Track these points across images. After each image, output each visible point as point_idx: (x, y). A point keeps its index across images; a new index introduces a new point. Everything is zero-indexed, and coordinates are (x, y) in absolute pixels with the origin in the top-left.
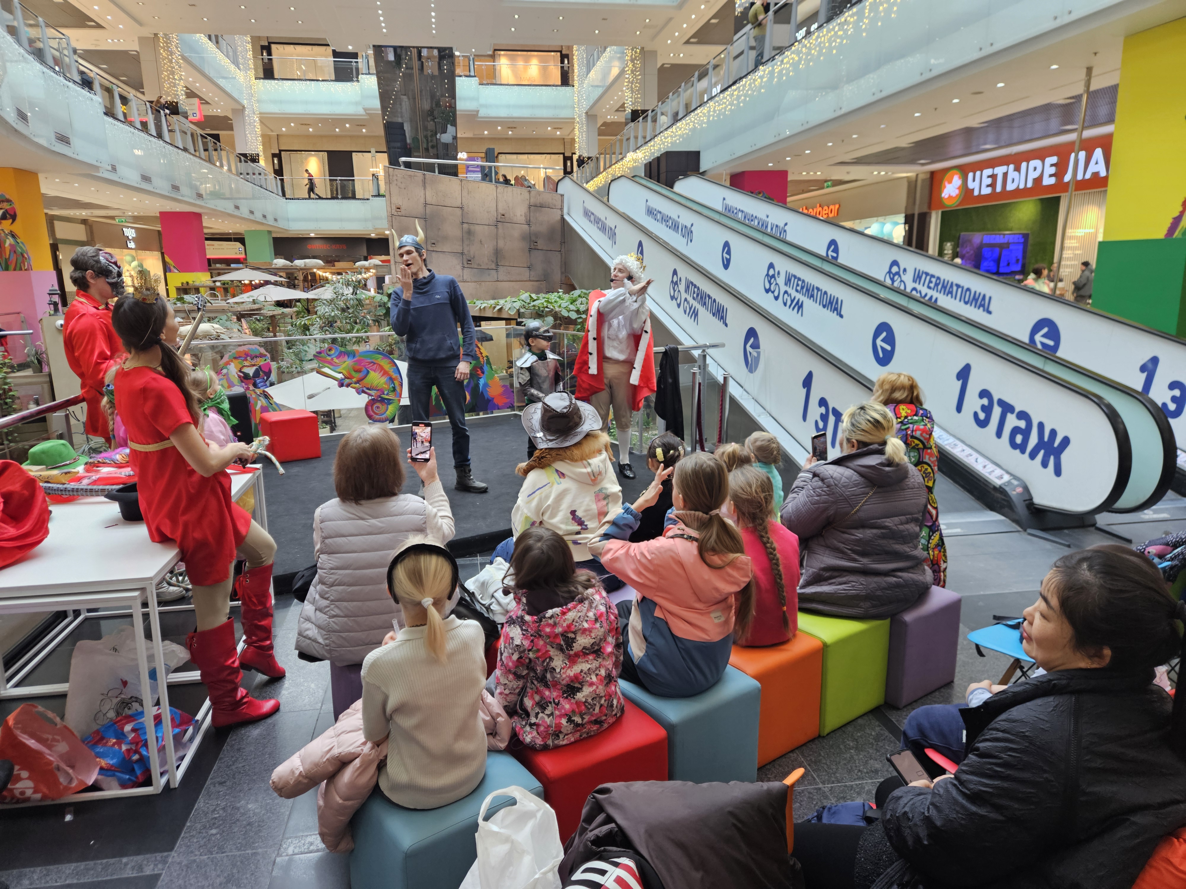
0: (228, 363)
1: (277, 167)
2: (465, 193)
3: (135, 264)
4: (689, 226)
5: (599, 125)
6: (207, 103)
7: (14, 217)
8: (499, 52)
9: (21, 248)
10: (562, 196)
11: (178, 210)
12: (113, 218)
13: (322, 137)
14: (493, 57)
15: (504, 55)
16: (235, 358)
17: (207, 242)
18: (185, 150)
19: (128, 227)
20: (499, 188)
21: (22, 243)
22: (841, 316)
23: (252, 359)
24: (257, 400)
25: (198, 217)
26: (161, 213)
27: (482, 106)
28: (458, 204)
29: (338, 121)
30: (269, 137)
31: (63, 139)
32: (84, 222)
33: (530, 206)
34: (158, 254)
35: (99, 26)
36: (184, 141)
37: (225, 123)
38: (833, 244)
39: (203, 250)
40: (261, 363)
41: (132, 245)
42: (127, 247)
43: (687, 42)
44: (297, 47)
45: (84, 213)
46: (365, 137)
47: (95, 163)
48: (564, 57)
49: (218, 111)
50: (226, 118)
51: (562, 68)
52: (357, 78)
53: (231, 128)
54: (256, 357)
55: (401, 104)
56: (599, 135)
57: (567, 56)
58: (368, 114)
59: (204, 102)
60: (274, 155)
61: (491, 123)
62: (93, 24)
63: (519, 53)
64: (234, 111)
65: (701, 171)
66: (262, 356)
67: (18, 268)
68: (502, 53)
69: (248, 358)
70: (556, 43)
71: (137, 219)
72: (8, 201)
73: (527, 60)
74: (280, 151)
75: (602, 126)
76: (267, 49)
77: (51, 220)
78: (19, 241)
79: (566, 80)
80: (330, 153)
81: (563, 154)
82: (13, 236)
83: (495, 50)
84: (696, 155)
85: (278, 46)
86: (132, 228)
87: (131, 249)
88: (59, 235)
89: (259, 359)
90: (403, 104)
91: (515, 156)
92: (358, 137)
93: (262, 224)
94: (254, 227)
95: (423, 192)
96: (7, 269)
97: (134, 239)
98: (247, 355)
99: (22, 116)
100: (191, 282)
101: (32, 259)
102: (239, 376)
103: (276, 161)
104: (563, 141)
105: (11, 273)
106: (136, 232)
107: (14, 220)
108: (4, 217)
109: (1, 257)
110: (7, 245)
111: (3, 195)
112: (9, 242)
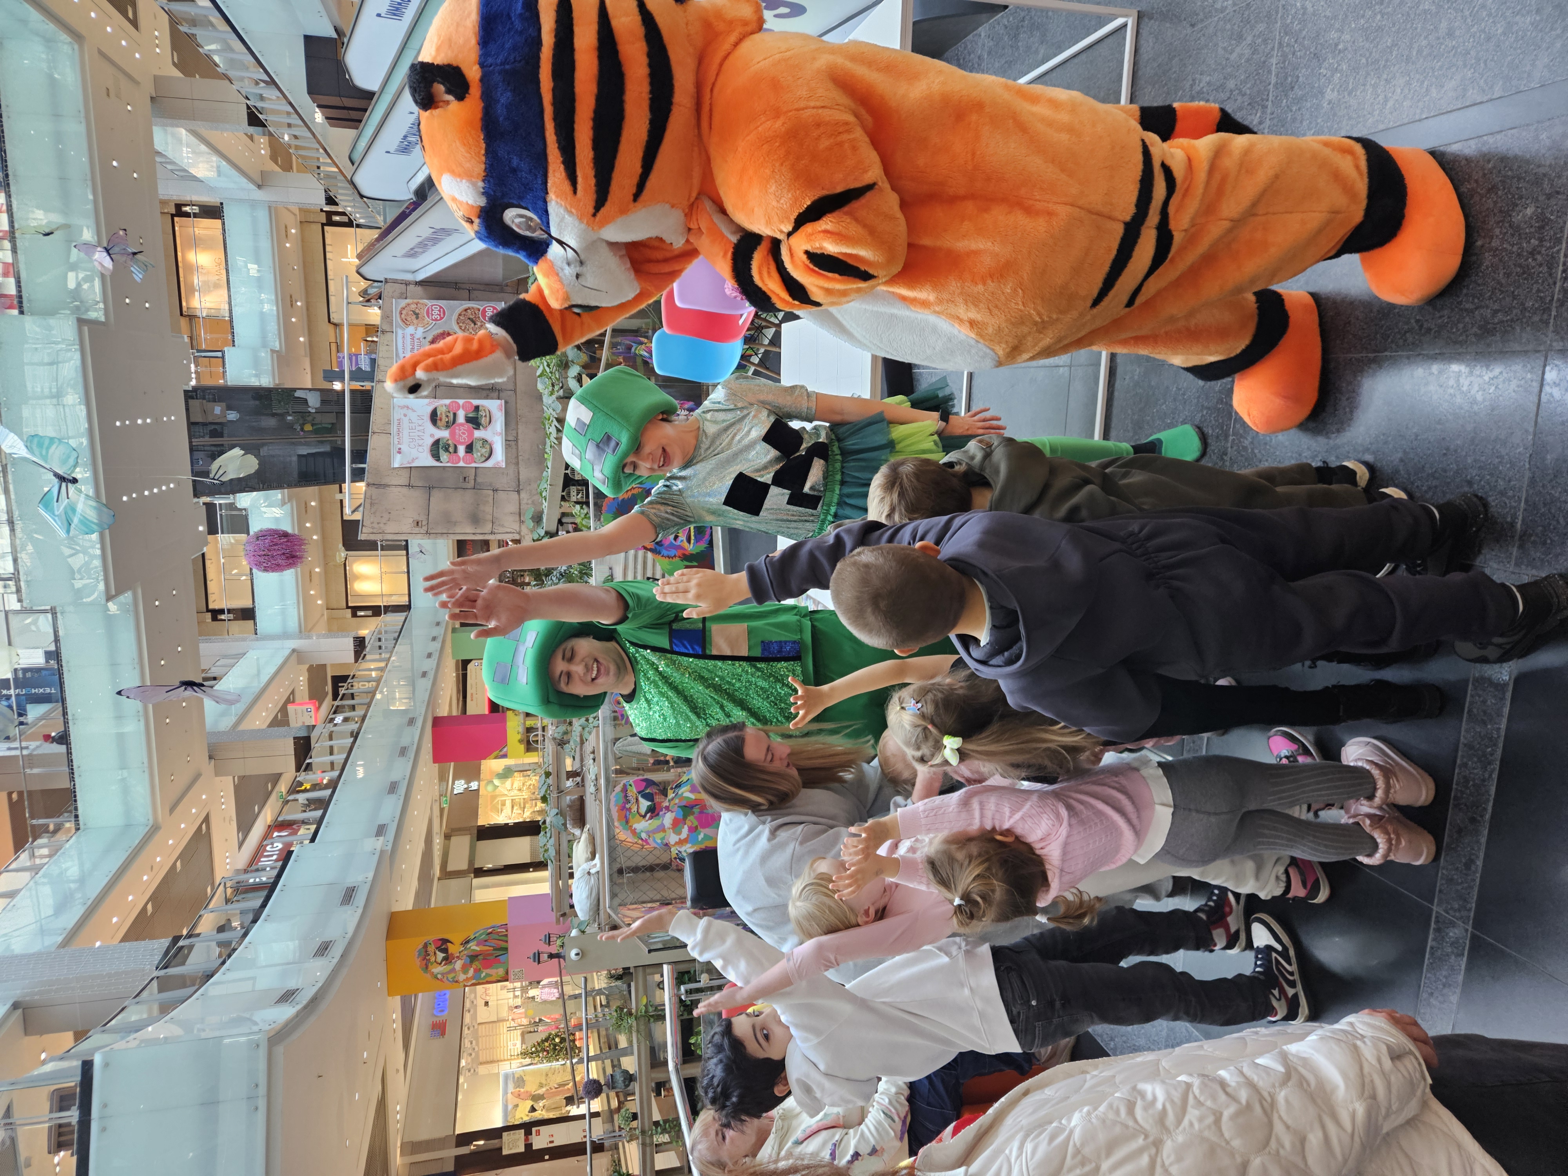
0: (634, 832)
1: (370, 613)
3: (496, 782)
5: (277, 169)
6: (293, 692)
7: (446, 941)
8: (184, 309)
9: (481, 935)
11: (430, 745)
12: (442, 810)
13: (325, 556)
14: (192, 318)
15: (187, 302)
16: (627, 822)
17: (468, 713)
19: (453, 789)
21: (475, 934)
23: (628, 802)
24: (682, 798)
25: (437, 722)
26: (435, 762)
27: (264, 345)
30: (330, 619)
31: (349, 895)
32: (447, 837)
34: (484, 763)
35: (207, 820)
37: (316, 672)
39: (478, 718)
40: (635, 790)
41: (474, 785)
42: (477, 791)
43: (135, 23)
44: (209, 577)
45: (438, 841)
46: (321, 504)
47: (376, 857)
48: (179, 211)
49: (303, 679)
50: (310, 671)
51: (195, 215)
52: (241, 510)
53: (322, 669)
54: (626, 796)
55: (273, 456)
57: (178, 206)
59: (290, 699)
60: (354, 615)
61: (287, 331)
62: (204, 826)
63: (181, 279)
64: (300, 661)
65: (335, 36)
66: (625, 790)
67: (504, 938)
68: (184, 304)
69: (628, 806)
70: (161, 224)
71: (442, 781)
72: (426, 946)
73: (192, 268)
74: (348, 607)
75: (276, 164)
76: (216, 614)
77: (447, 875)
78: (473, 937)
79: (213, 212)
81: (323, 225)
82: (466, 942)
83: (181, 314)
84: (310, 41)
85: (211, 598)
86: (453, 783)
87: (478, 785)
88: (464, 866)
89: (629, 794)
90: (271, 453)
91: (332, 299)
92: (323, 512)
93: (444, 642)
94: (448, 650)
95: (393, 489)
96: (506, 949)
97: (467, 782)
98: (624, 809)
99: (324, 949)
100: (519, 737)
101: (494, 925)
102: (651, 818)
103: (362, 613)
104: (304, 223)
105: (510, 946)
106: (459, 779)
107: (448, 941)
108: (445, 951)
109: (492, 955)
110: (478, 948)
111: (419, 951)
112: (473, 947)
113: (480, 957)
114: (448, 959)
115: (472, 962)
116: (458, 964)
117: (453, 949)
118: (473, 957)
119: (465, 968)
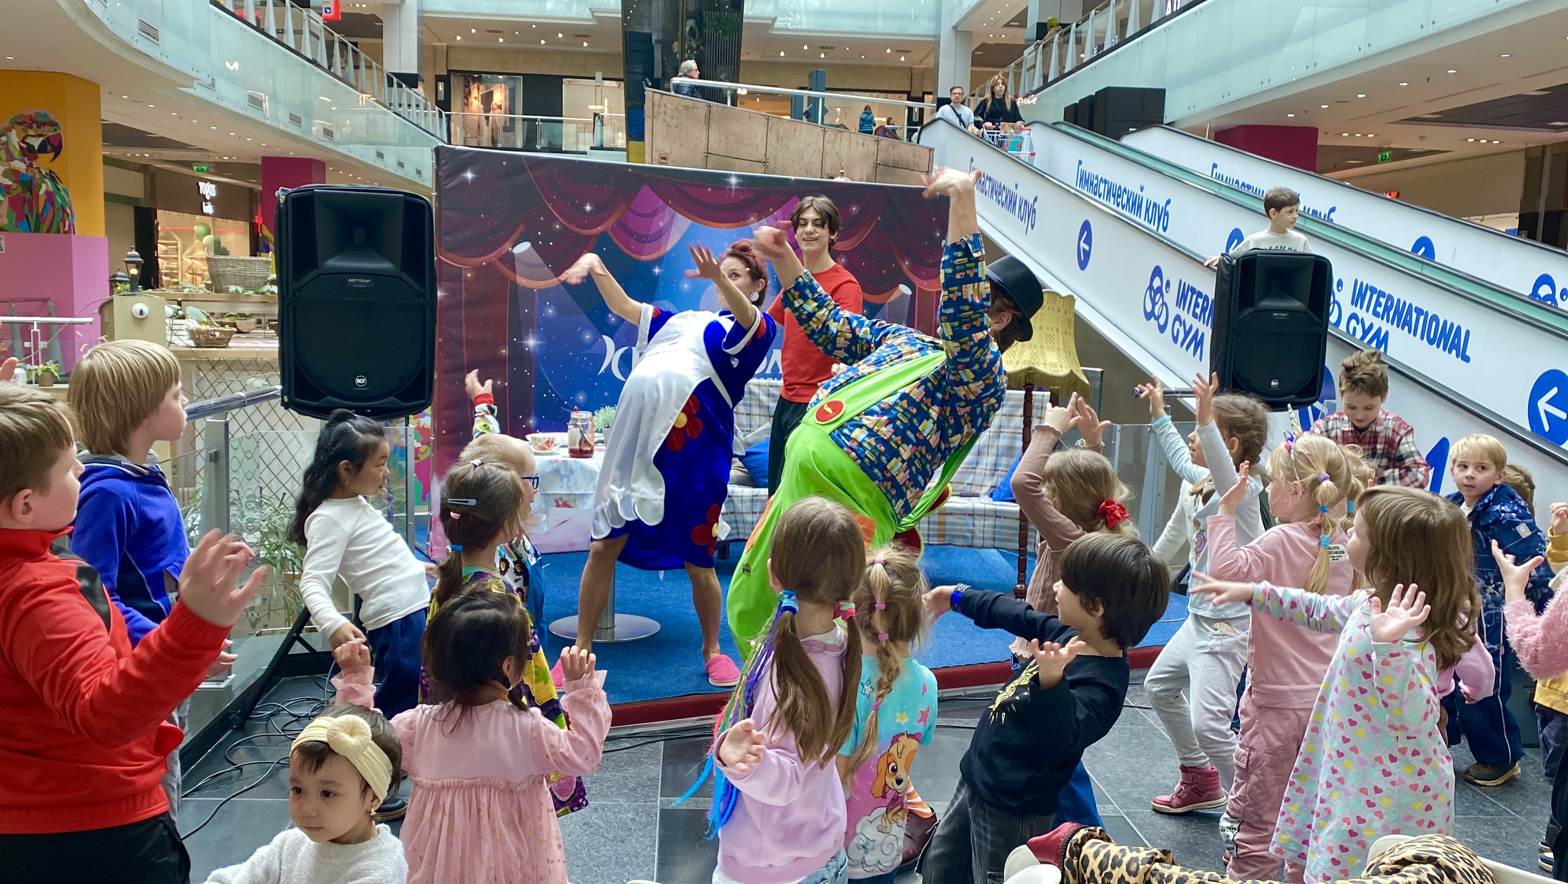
1: (441, 97)
2: (772, 140)
3: (207, 239)
4: (1162, 204)
5: (974, 48)
7: (57, 149)
9: (62, 197)
10: (931, 150)
12: (188, 164)
13: (518, 52)
18: (313, 62)
19: (206, 181)
20: (829, 133)
21: (65, 190)
22: (1466, 359)
25: (319, 166)
26: (264, 159)
27: (779, 11)
28: (760, 156)
29: (548, 29)
30: (435, 49)
31: (150, 31)
32: (144, 169)
33: (876, 165)
34: (244, 226)
36: (314, 50)
37: (372, 26)
38: (1424, 244)
41: (208, 209)
42: (202, 213)
45: (145, 155)
46: (586, 54)
47: (189, 71)
49: (362, 8)
50: (374, 18)
53: (378, 33)
56: (973, 65)
58: (597, 18)
60: (439, 78)
61: (793, 38)
64: (390, 7)
65: (1168, 120)
67: (55, 227)
71: (220, 168)
72: (53, 124)
74: (449, 71)
75: (977, 49)
78: (60, 186)
80: (529, 79)
81: (908, 93)
82: (53, 178)
84: (1157, 94)
86: (212, 182)
87: (207, 215)
92: (576, 53)
95: (705, 133)
96: (37, 230)
97: (213, 201)
101: (76, 216)
103: (441, 87)
104: (910, 72)
105: (42, 236)
106: (217, 189)
107: (57, 154)
108: (43, 149)
109: (31, 211)
110: (42, 192)
111: (45, 115)
112: (46, 187)
113: (28, 195)
114: (29, 153)
115: (22, 183)
116: (19, 165)
117: (44, 161)
118: (30, 186)
119: (14, 173)
